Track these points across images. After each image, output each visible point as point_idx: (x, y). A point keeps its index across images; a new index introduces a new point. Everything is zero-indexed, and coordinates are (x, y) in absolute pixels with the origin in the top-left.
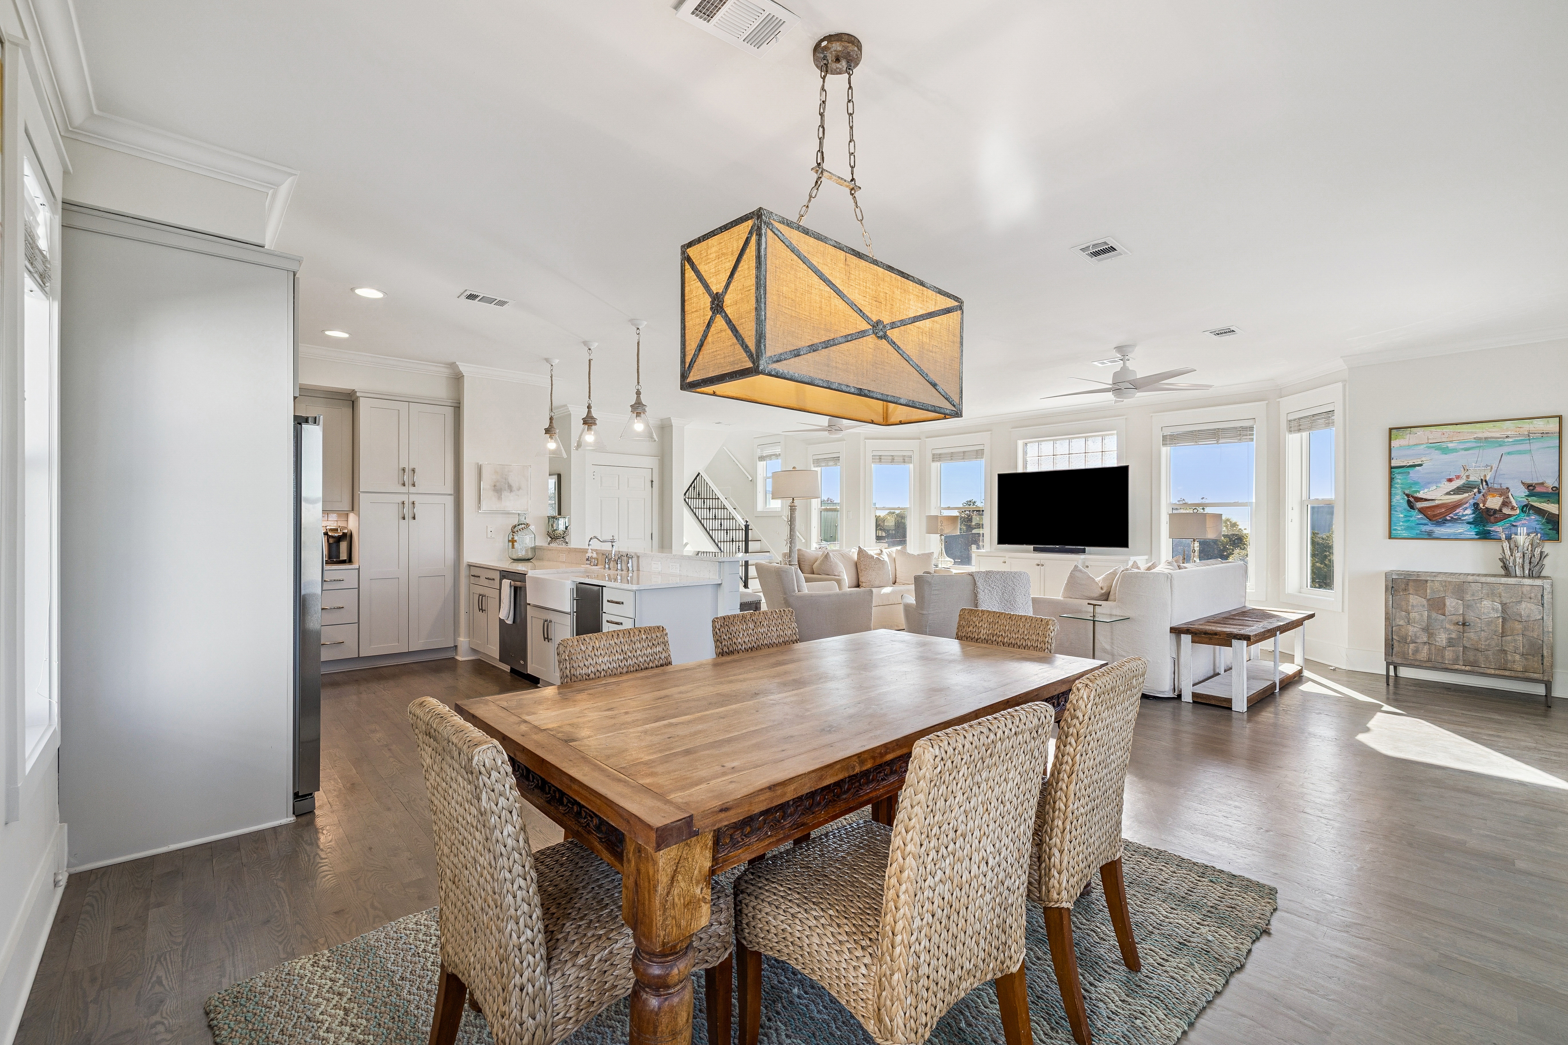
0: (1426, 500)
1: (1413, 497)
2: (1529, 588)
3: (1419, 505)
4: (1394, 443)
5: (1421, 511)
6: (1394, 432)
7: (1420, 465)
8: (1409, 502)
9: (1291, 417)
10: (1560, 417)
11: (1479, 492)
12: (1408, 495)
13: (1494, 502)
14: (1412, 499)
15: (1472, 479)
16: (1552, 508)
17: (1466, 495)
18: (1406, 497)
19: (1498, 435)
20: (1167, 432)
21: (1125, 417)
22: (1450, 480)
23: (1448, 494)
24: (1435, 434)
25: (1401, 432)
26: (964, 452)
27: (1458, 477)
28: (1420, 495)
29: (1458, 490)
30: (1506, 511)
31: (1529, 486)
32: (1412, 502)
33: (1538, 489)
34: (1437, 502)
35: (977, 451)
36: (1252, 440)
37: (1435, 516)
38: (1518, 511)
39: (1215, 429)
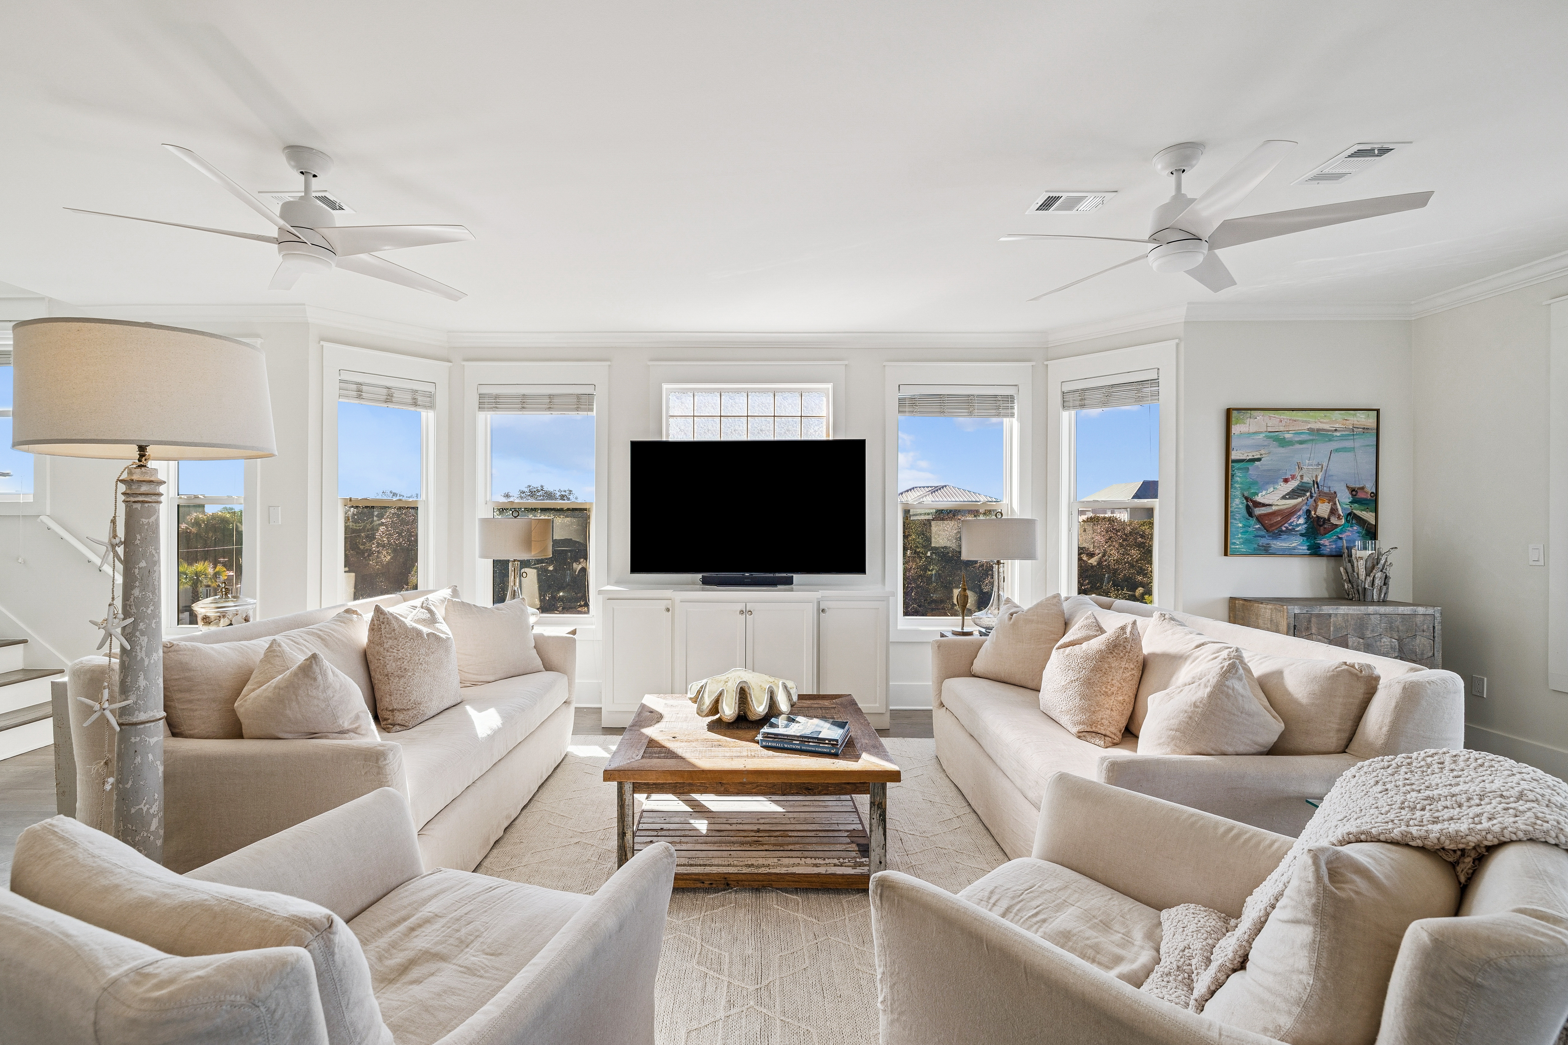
0: (1264, 505)
1: (1252, 501)
2: (1422, 618)
3: (1258, 511)
4: (1236, 429)
5: (1260, 519)
6: (1234, 414)
7: (1259, 460)
8: (1248, 507)
9: (1067, 388)
10: (1378, 411)
11: (1311, 497)
12: (1247, 499)
13: (1323, 510)
14: (1250, 504)
15: (1305, 479)
16: (1369, 516)
17: (1300, 500)
18: (1245, 501)
19: (1327, 427)
20: (907, 392)
21: (846, 362)
22: (1286, 481)
23: (1284, 498)
24: (1273, 422)
25: (1241, 415)
26: (550, 396)
27: (1293, 477)
28: (1259, 499)
29: (1293, 494)
30: (1334, 520)
31: (1353, 491)
32: (1251, 505)
33: (1361, 495)
34: (1274, 508)
35: (579, 396)
36: (1012, 415)
37: (1272, 525)
38: (1343, 521)
39: (969, 396)
